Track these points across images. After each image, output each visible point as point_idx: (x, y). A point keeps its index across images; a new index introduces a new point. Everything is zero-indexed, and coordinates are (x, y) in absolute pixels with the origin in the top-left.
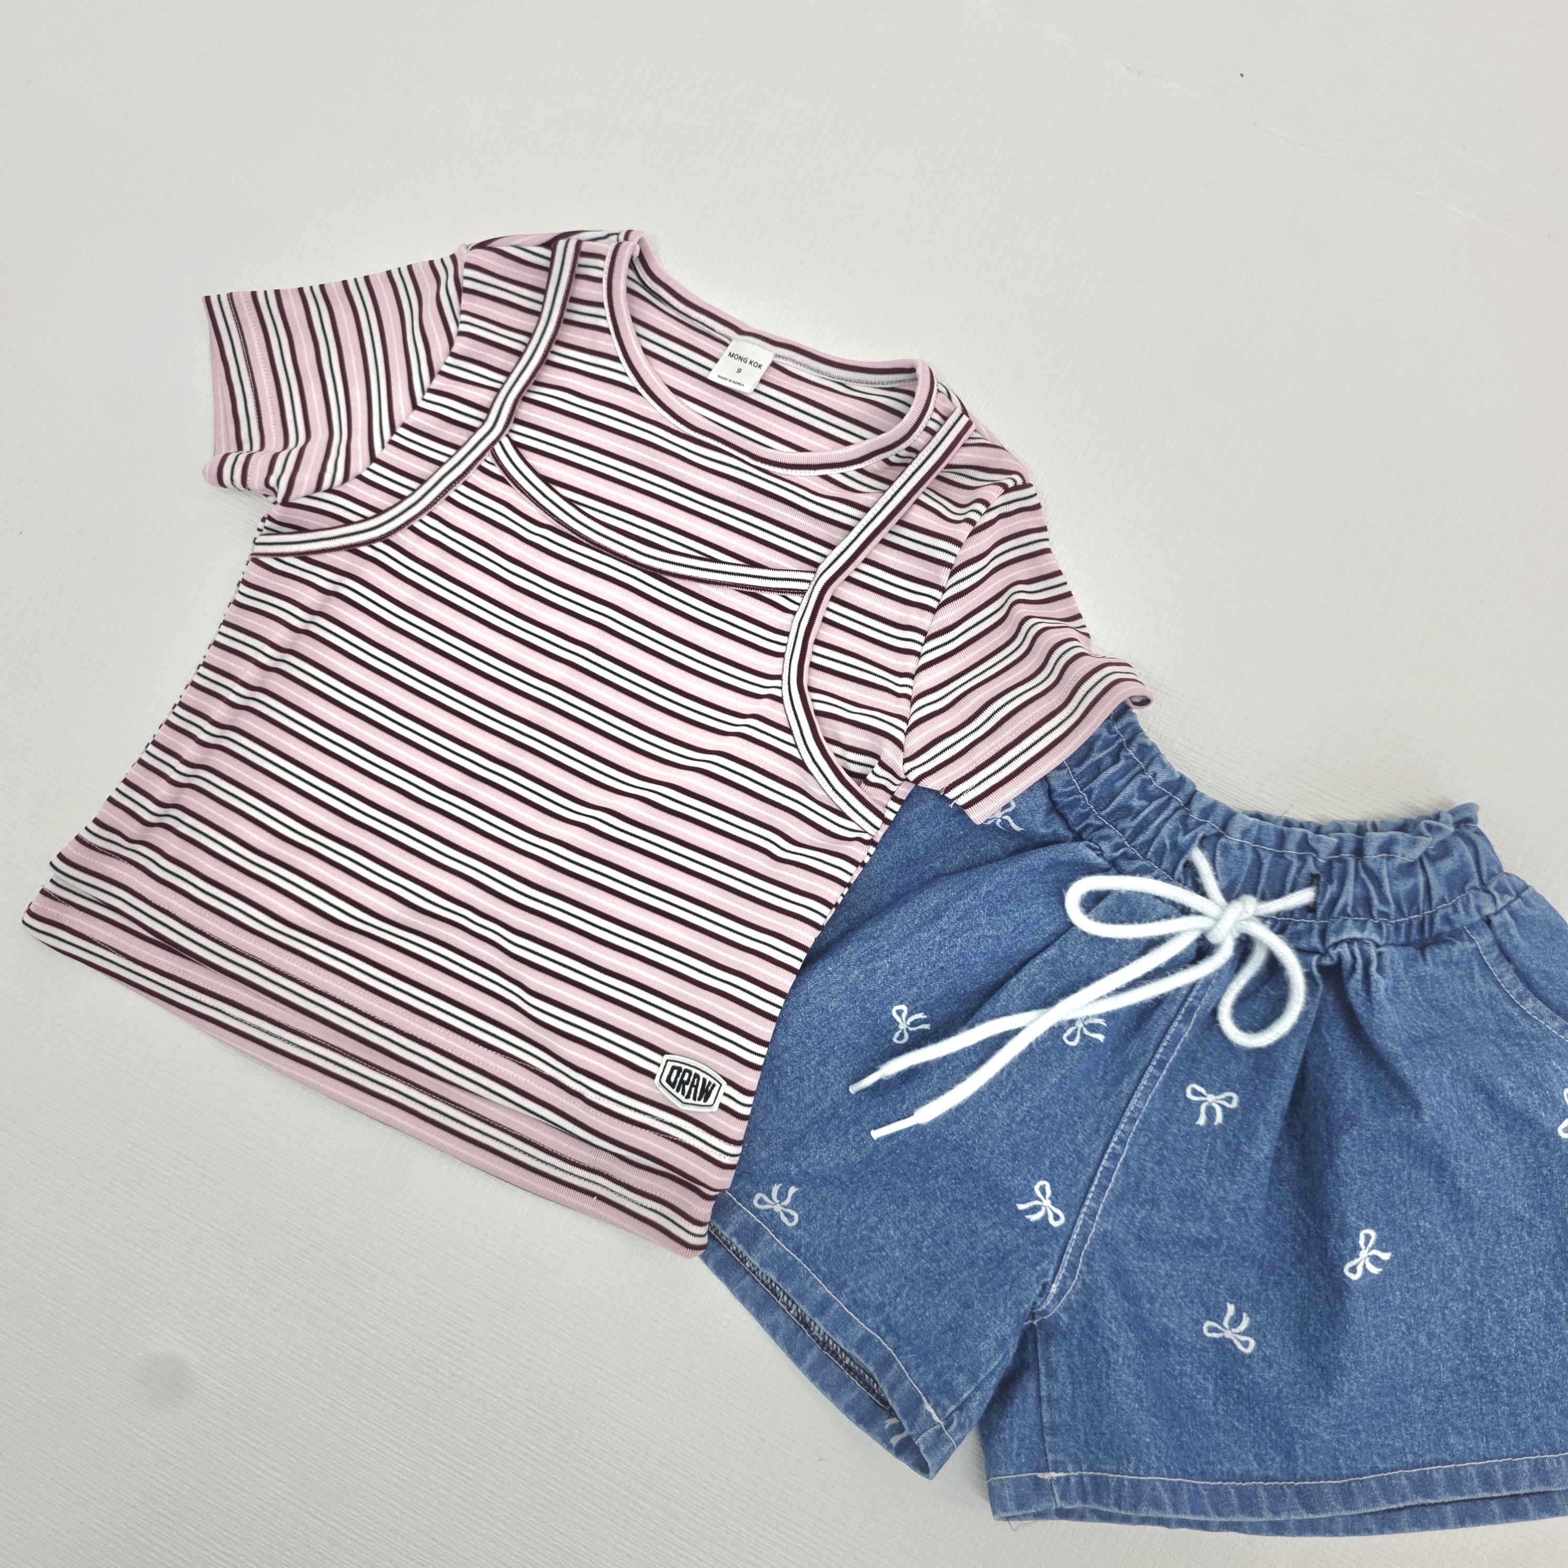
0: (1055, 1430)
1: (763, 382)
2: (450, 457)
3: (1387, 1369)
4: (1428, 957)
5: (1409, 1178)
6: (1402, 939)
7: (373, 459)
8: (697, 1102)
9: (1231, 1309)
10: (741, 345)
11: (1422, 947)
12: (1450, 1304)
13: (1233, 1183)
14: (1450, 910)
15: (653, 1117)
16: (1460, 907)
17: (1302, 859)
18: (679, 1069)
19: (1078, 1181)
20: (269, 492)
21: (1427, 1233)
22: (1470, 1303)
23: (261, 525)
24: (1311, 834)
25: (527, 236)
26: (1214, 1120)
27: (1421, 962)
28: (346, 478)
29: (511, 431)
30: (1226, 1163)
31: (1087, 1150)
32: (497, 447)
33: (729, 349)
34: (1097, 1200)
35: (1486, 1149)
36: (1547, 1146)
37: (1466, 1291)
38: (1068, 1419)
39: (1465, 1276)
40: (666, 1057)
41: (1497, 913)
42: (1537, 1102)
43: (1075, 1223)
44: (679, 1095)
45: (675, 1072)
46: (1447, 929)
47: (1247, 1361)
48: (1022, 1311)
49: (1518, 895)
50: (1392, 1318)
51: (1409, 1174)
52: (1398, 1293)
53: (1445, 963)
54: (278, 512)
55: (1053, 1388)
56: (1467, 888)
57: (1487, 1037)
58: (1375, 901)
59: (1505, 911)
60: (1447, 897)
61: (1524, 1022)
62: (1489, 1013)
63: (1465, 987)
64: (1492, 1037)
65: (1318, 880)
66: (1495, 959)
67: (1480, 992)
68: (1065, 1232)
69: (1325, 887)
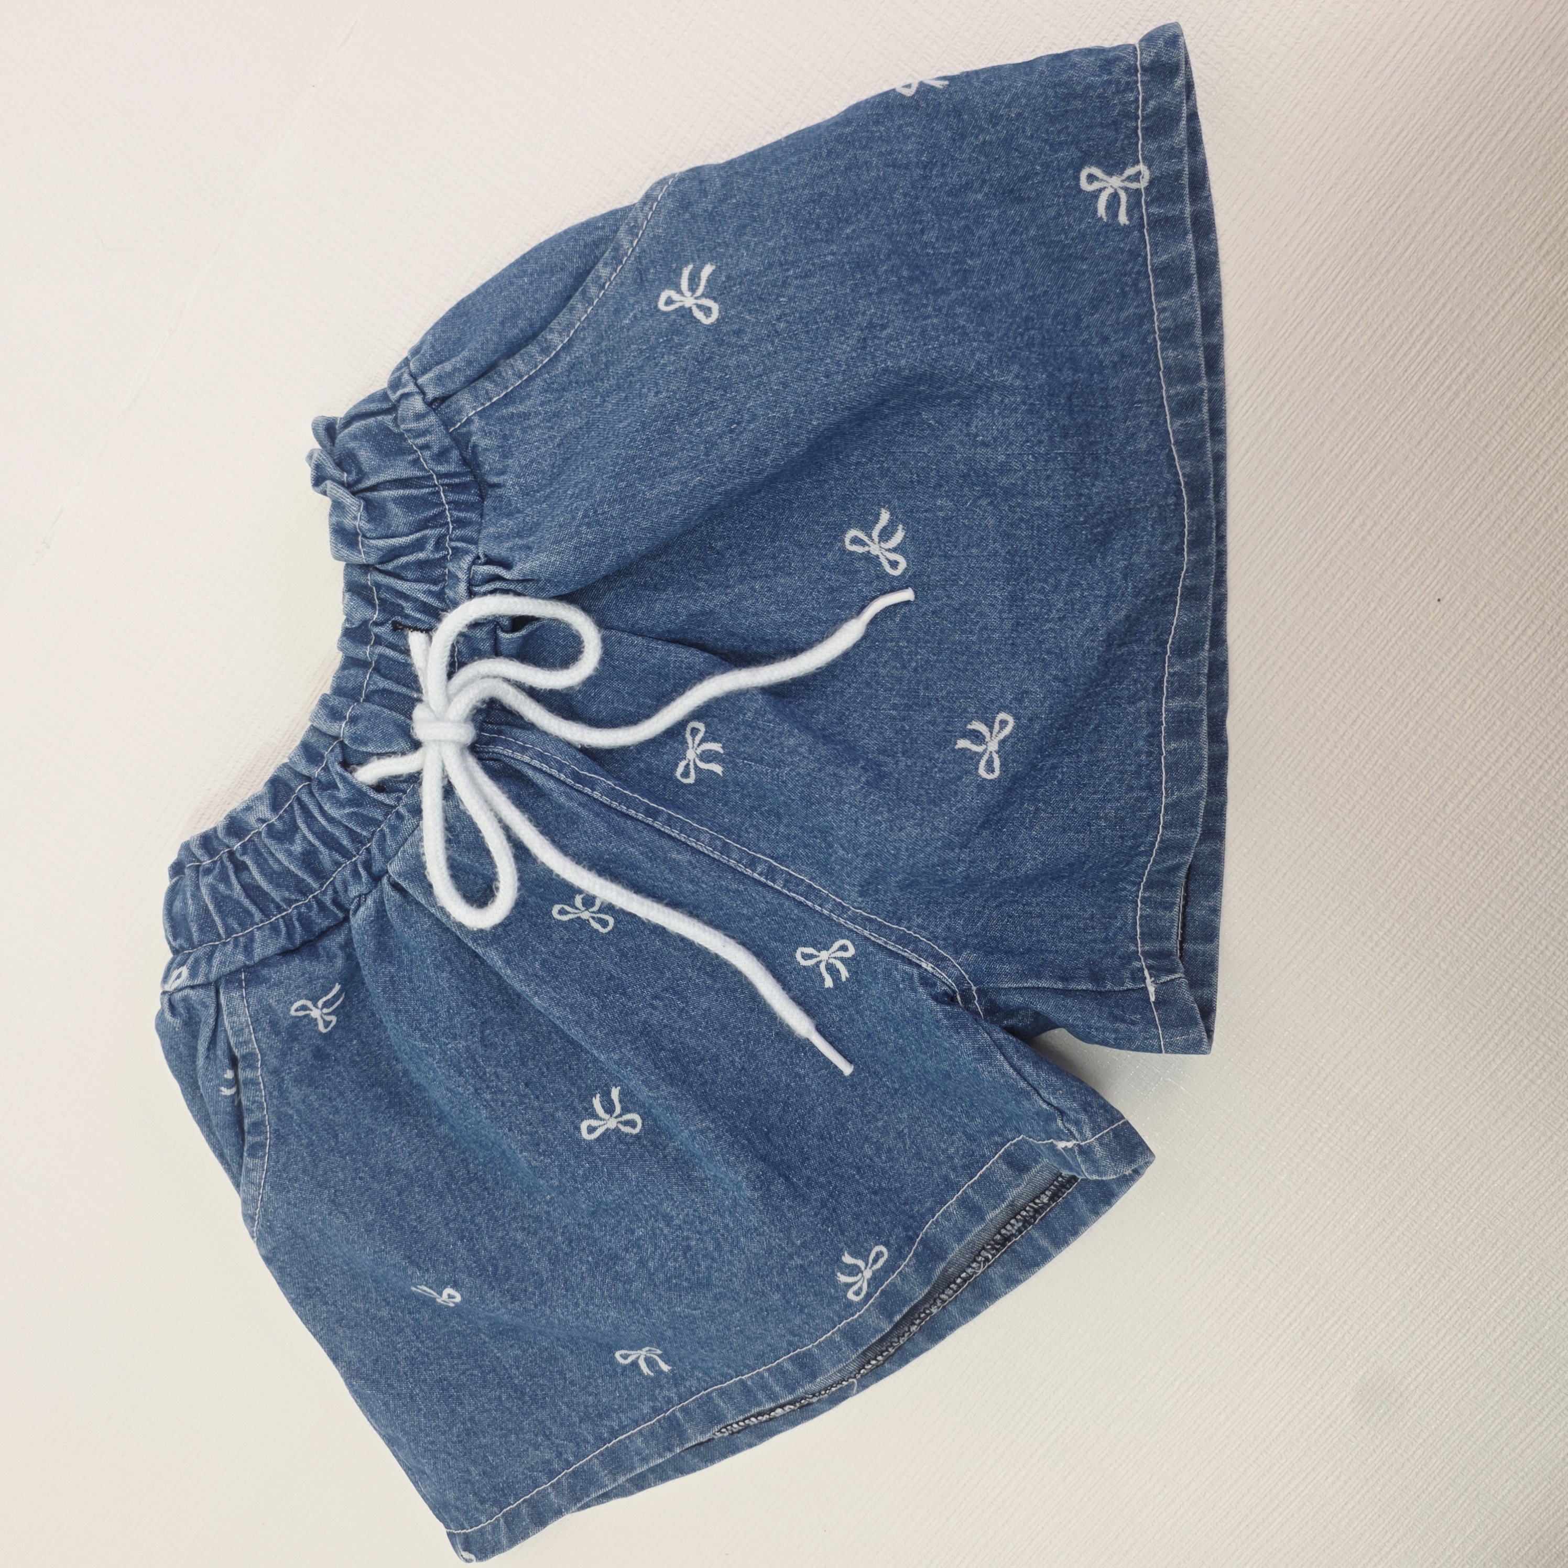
4: (495, 480)
11: (483, 487)
14: (427, 453)
16: (421, 441)
19: (800, 918)
26: (717, 752)
27: (505, 489)
31: (762, 905)
34: (824, 900)
42: (672, 358)
43: (851, 930)
46: (455, 455)
53: (505, 456)
56: (396, 431)
57: (598, 406)
58: (421, 555)
59: (421, 381)
60: (411, 458)
61: (578, 351)
62: (568, 395)
63: (537, 426)
64: (598, 400)
65: (400, 624)
66: (497, 385)
67: (542, 405)
68: (861, 942)
69: (407, 616)
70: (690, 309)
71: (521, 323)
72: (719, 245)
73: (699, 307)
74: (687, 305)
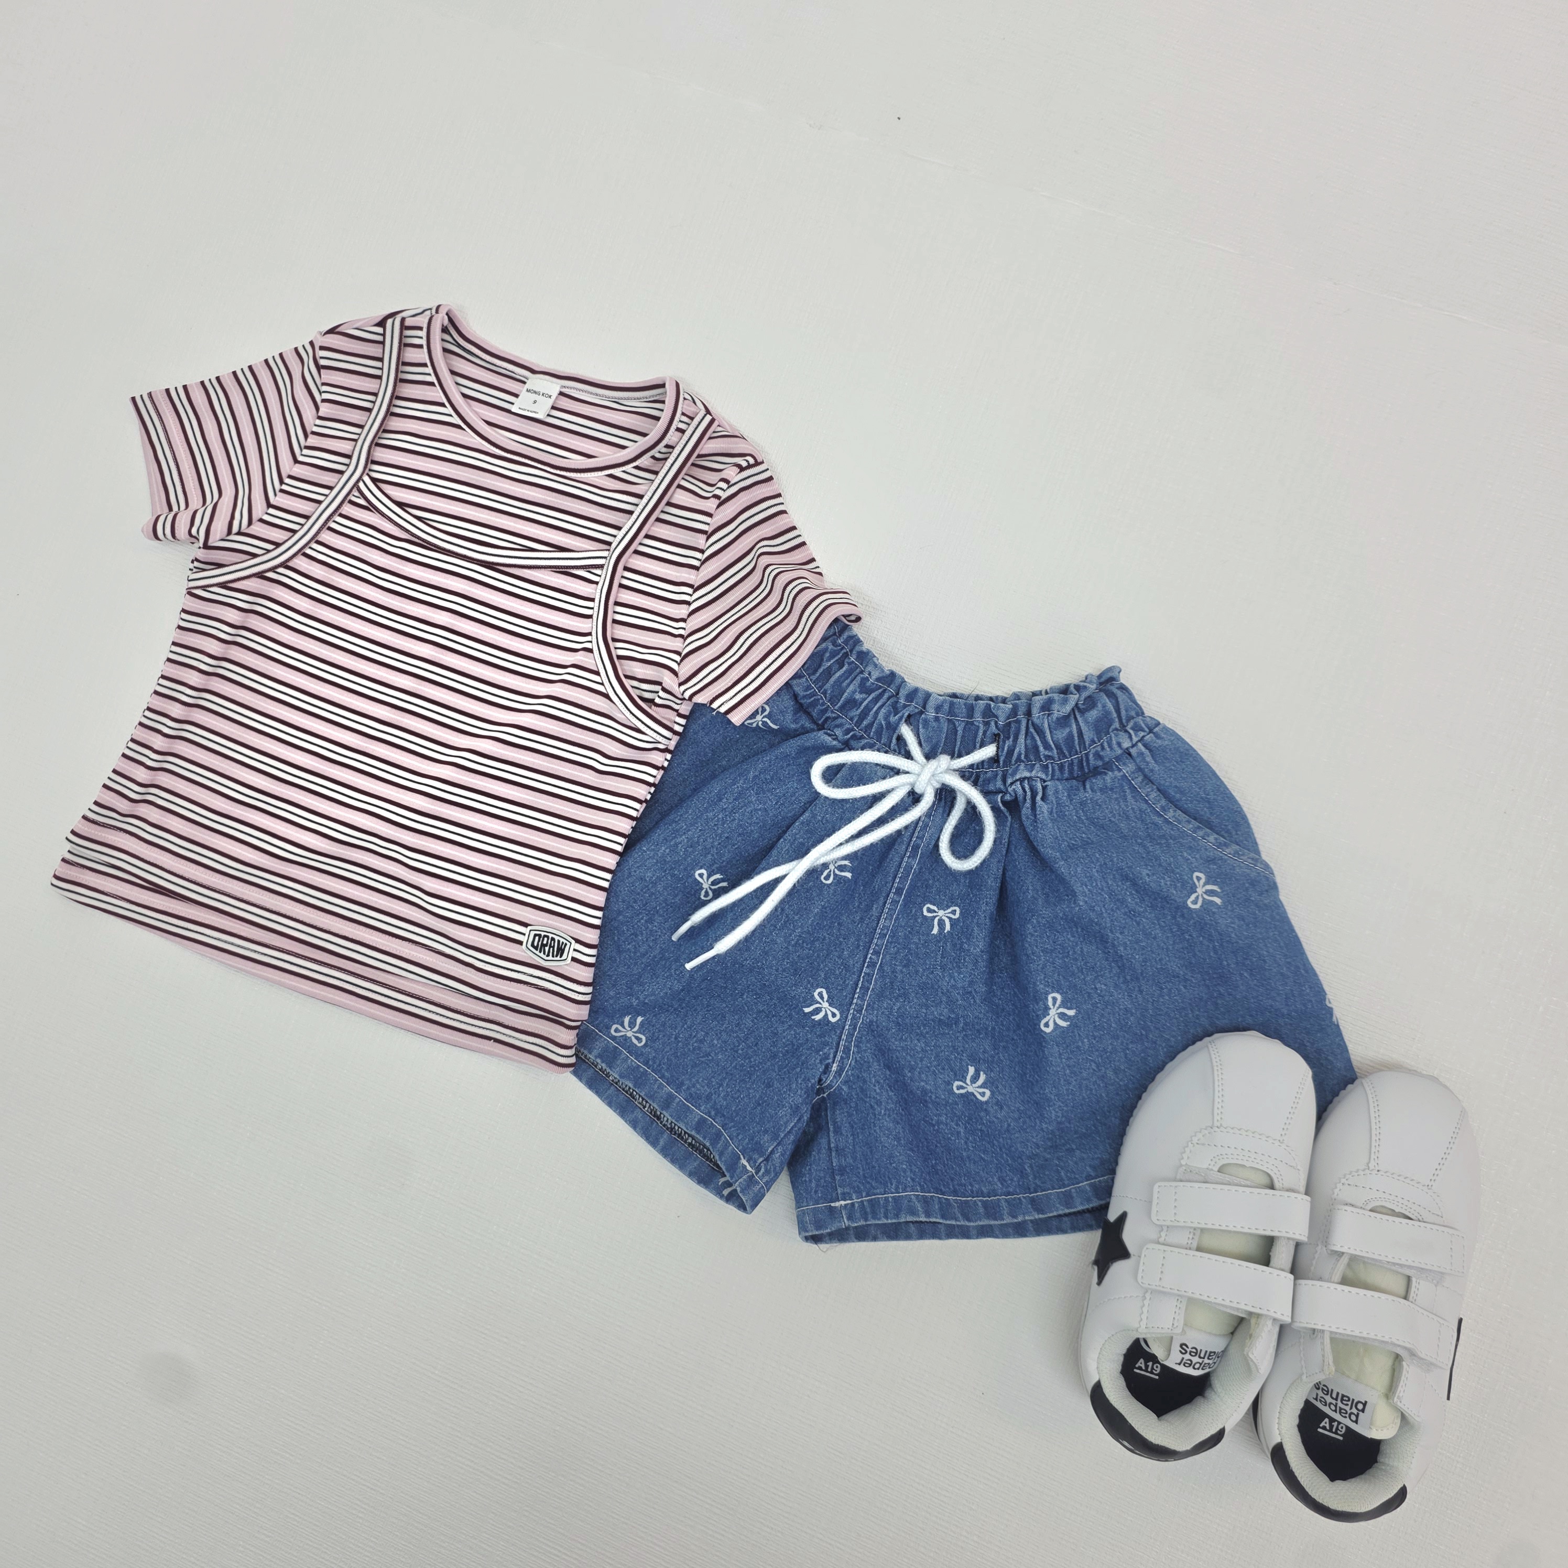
0: (842, 1170)
1: (553, 408)
2: (327, 496)
3: (1084, 1098)
4: (1088, 786)
5: (1082, 952)
6: (1066, 775)
7: (269, 505)
8: (555, 959)
9: (972, 1070)
10: (536, 382)
11: (1083, 779)
12: (1130, 1046)
13: (960, 973)
14: (1099, 749)
15: (525, 973)
16: (1106, 745)
17: (987, 724)
18: (540, 936)
19: (847, 985)
20: (193, 540)
21: (1104, 993)
22: (1146, 1044)
23: (191, 566)
24: (993, 704)
25: (364, 319)
26: (944, 929)
27: (1082, 791)
28: (250, 523)
29: (370, 470)
30: (954, 959)
31: (851, 962)
32: (361, 485)
33: (527, 386)
34: (862, 998)
35: (1138, 924)
36: (1183, 916)
37: (1142, 1034)
38: (851, 1161)
39: (1139, 1024)
40: (529, 928)
41: (1133, 746)
42: (1168, 883)
43: (847, 1017)
44: (542, 955)
45: (537, 938)
46: (1100, 763)
47: (985, 1107)
48: (810, 1085)
49: (1151, 731)
50: (1083, 1059)
51: (1081, 948)
52: (1086, 1040)
53: (1101, 790)
54: (202, 554)
55: (839, 1140)
56: (1111, 730)
57: (1136, 841)
58: (1041, 749)
59: (1140, 744)
60: (1096, 739)
61: (1166, 828)
62: (1139, 824)
63: (1120, 807)
64: (1139, 841)
65: (999, 738)
66: (1141, 783)
67: (1133, 809)
68: (841, 1025)
69: (1004, 742)
70: (1196, 892)
71: (1178, 796)
72: (1232, 906)
73: (1197, 898)
74: (1198, 890)
